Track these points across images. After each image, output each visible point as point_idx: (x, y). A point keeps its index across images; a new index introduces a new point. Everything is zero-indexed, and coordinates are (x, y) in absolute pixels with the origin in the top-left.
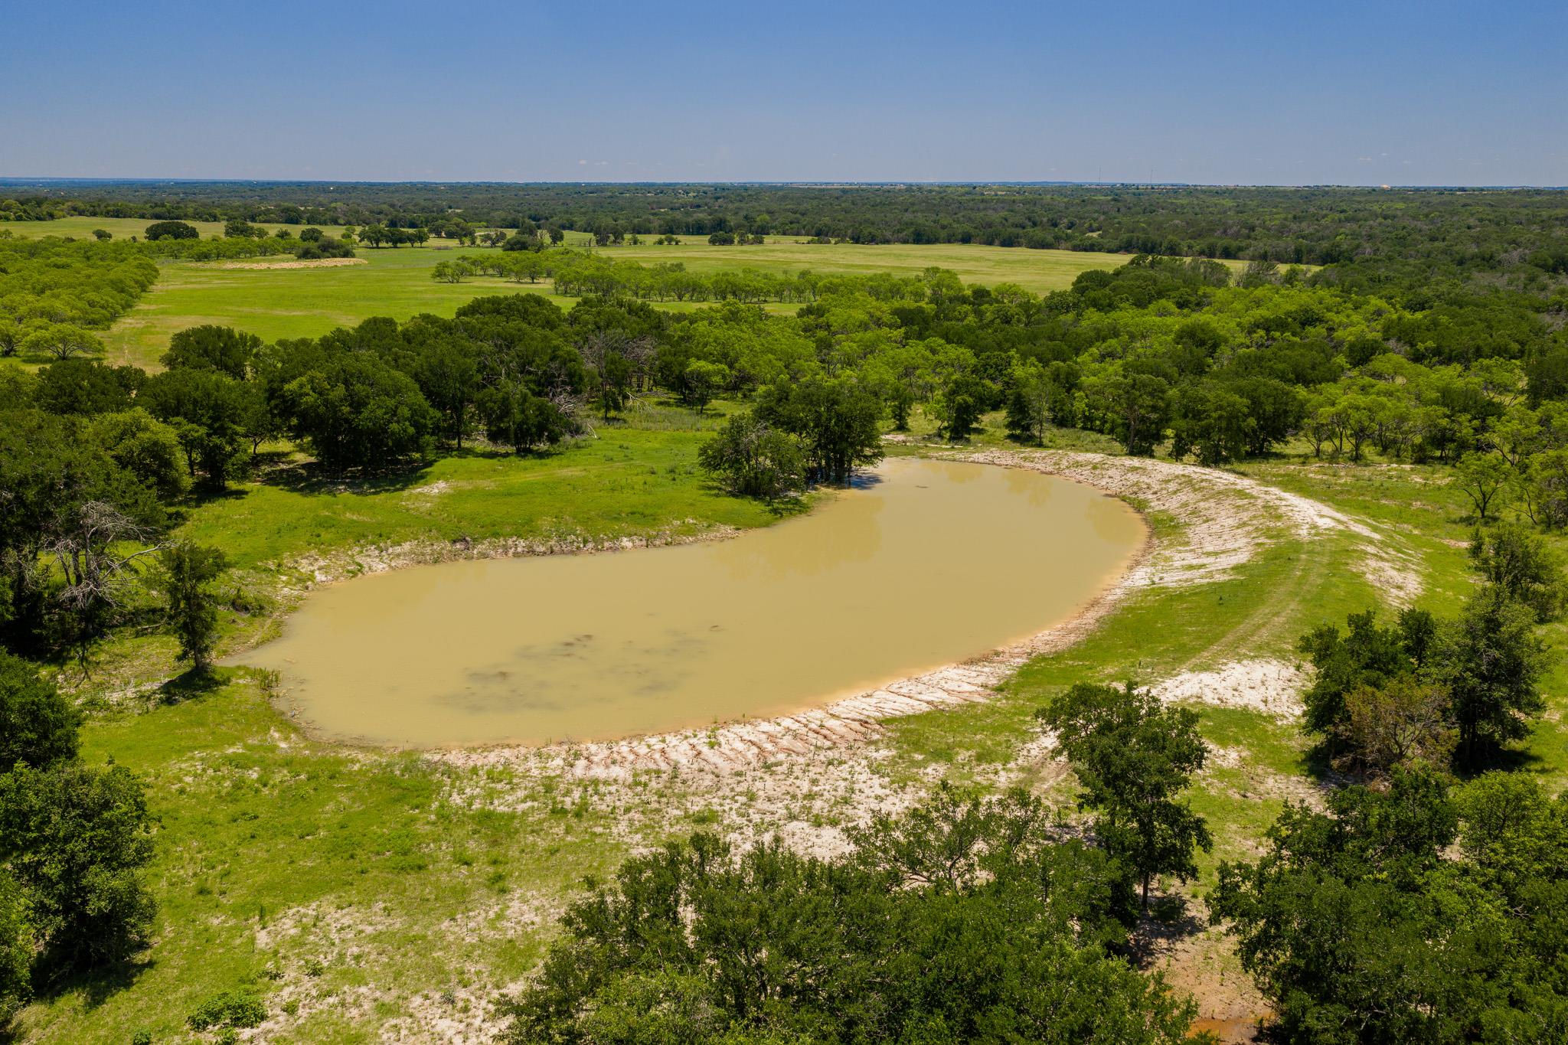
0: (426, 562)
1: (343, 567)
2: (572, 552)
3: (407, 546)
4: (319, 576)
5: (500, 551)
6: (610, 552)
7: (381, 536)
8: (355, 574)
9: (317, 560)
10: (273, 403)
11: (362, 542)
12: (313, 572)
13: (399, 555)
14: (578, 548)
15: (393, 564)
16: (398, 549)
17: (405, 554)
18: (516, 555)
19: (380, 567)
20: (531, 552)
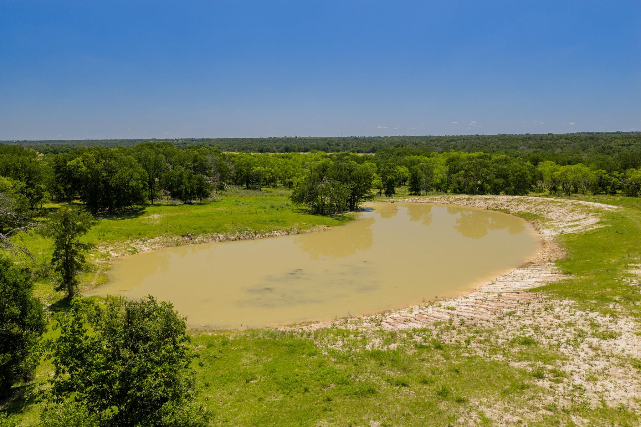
0: (171, 246)
1: (125, 249)
2: (250, 238)
3: (157, 239)
4: (113, 254)
5: (211, 239)
6: (270, 238)
7: (140, 234)
8: (133, 253)
9: (108, 247)
10: (59, 175)
11: (131, 238)
12: (108, 252)
13: (154, 243)
14: (253, 236)
15: (153, 248)
16: (153, 241)
17: (158, 243)
18: (220, 241)
19: (146, 249)
20: (228, 239)
